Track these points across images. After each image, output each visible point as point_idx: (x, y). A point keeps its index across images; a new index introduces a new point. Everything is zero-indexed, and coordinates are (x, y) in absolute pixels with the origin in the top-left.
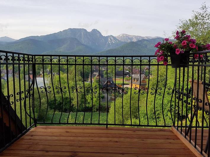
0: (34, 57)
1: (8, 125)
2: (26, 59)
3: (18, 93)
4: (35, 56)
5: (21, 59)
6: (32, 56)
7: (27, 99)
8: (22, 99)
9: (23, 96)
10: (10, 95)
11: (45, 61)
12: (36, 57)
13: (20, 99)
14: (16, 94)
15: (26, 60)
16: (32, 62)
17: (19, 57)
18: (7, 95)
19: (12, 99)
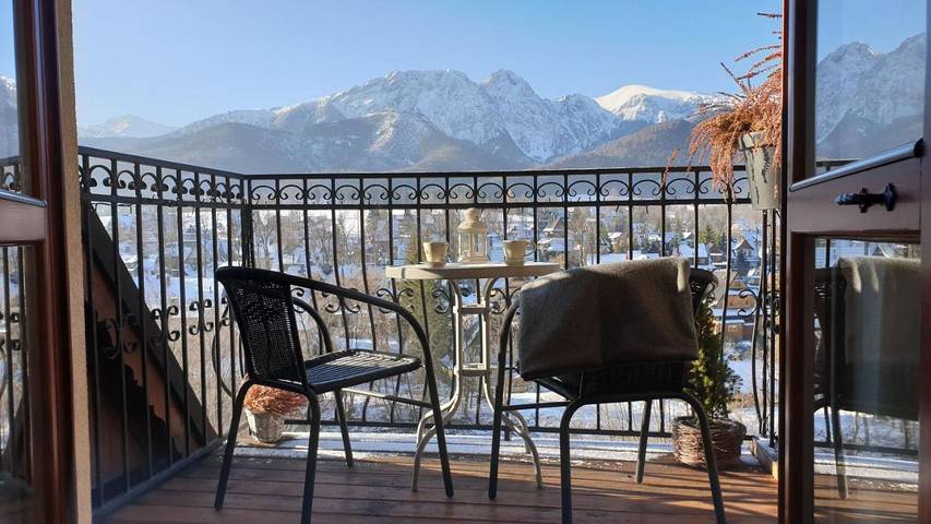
0: (246, 182)
1: (160, 413)
2: (222, 189)
3: (195, 306)
4: (250, 178)
5: (206, 187)
6: (242, 177)
7: (225, 331)
8: (208, 327)
9: (209, 315)
10: (170, 308)
11: (284, 197)
12: (255, 183)
13: (202, 328)
14: (187, 306)
15: (218, 194)
16: (239, 202)
17: (196, 182)
18: (160, 307)
19: (174, 323)
